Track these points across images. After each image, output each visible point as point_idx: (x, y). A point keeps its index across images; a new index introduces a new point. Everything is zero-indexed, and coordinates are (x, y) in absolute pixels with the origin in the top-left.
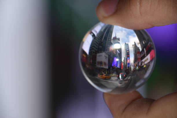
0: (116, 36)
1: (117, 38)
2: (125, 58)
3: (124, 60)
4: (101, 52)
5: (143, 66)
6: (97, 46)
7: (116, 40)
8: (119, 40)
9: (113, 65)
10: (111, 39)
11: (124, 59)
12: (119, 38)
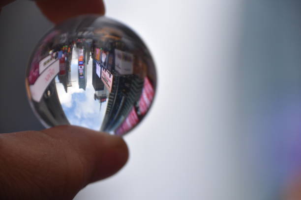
0: (100, 104)
1: (98, 99)
2: (88, 64)
3: (88, 59)
4: (126, 75)
5: (54, 52)
6: (133, 88)
7: (101, 95)
8: (95, 95)
9: (108, 53)
10: (110, 98)
11: (88, 61)
12: (95, 99)
